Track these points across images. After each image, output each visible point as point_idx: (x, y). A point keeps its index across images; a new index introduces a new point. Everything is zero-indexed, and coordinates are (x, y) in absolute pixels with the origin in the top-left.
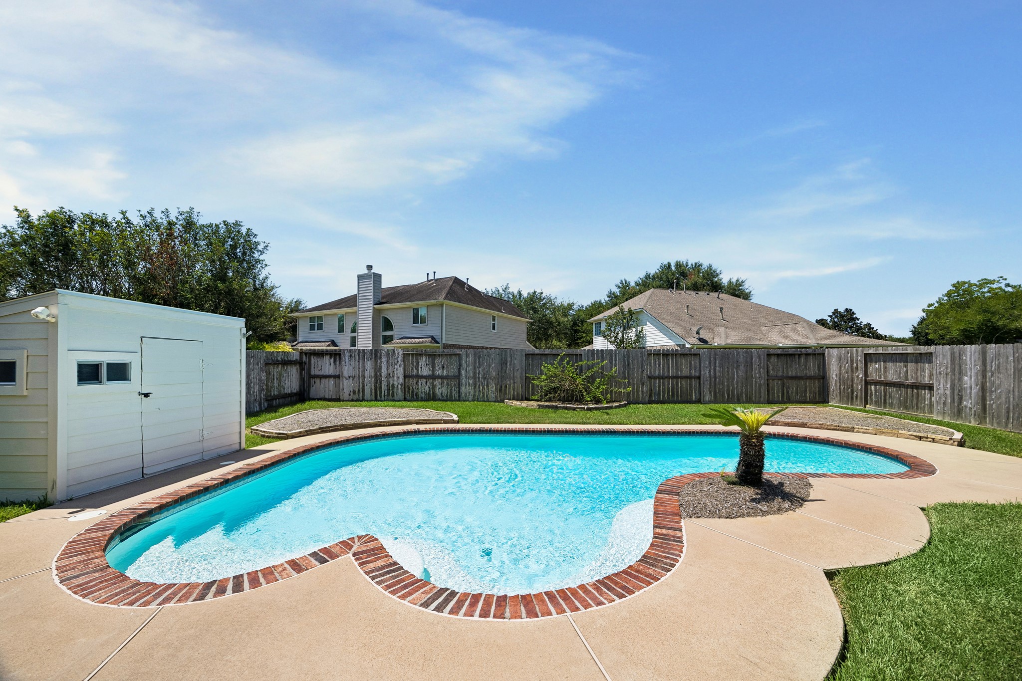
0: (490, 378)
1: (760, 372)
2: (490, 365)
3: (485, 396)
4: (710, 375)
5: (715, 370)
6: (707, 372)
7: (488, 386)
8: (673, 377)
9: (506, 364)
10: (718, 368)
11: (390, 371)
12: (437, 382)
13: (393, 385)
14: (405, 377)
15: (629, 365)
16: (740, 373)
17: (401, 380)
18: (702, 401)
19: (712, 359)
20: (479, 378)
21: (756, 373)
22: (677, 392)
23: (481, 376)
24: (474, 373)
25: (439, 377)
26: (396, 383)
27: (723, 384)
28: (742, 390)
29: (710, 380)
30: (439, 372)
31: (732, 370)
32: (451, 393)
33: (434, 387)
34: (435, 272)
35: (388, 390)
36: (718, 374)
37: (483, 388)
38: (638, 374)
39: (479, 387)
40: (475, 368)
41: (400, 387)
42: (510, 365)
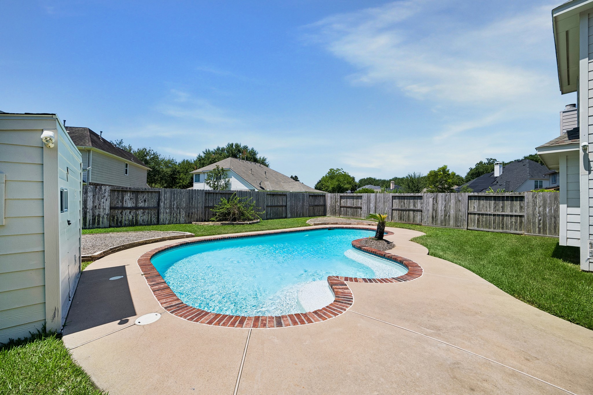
0: (182, 208)
1: (307, 203)
3: (178, 220)
4: (290, 204)
5: (292, 202)
6: (289, 203)
7: (180, 213)
8: (275, 206)
9: (193, 199)
10: (293, 202)
11: (97, 204)
12: (140, 212)
13: (99, 216)
14: (111, 208)
15: (258, 200)
16: (300, 203)
17: (107, 211)
18: (287, 217)
19: (291, 197)
20: (174, 208)
21: (305, 204)
22: (278, 213)
23: (175, 207)
24: (171, 205)
25: (141, 208)
26: (102, 214)
27: (295, 209)
28: (301, 211)
29: (290, 207)
30: (141, 204)
31: (298, 202)
32: (151, 220)
33: (137, 215)
34: (65, 121)
35: (94, 220)
36: (293, 204)
37: (177, 215)
38: (262, 205)
39: (174, 214)
40: (171, 201)
41: (105, 217)
42: (195, 199)
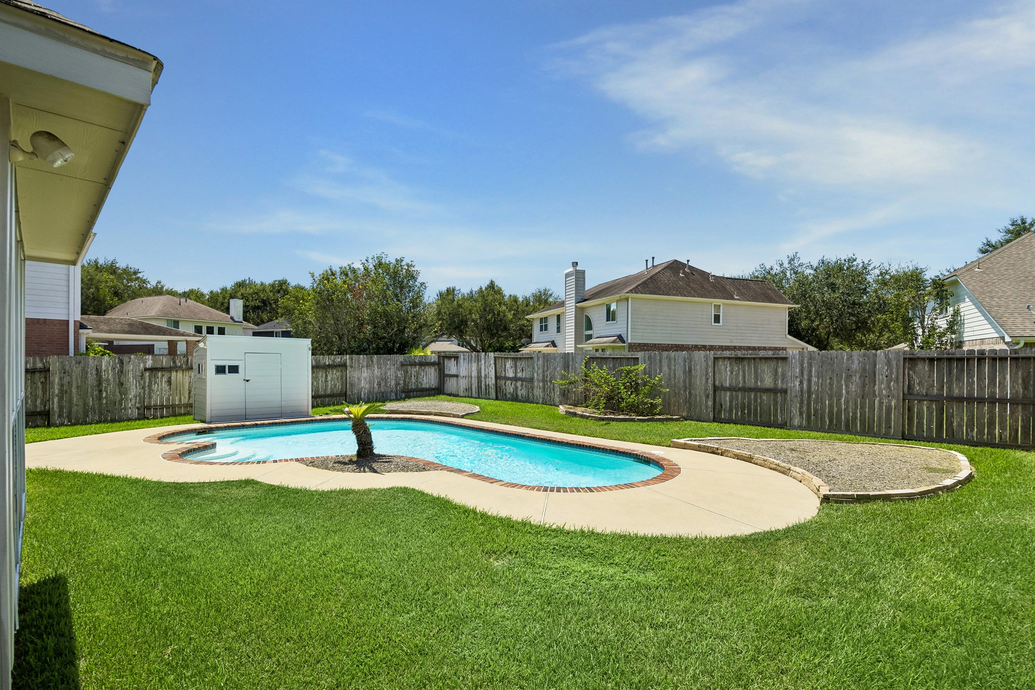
1: (889, 387)
2: (555, 369)
3: (553, 400)
4: (802, 388)
5: (809, 381)
6: (798, 384)
7: (554, 389)
8: (750, 390)
10: (814, 379)
11: (487, 373)
12: (519, 384)
13: (489, 385)
14: (497, 378)
15: (690, 371)
16: (853, 388)
17: (493, 381)
18: (788, 424)
19: (805, 365)
20: (547, 381)
21: (880, 387)
22: (756, 410)
24: (544, 376)
25: (520, 379)
26: (490, 384)
27: (823, 403)
28: (855, 413)
29: (802, 395)
30: (519, 375)
31: (839, 382)
32: (528, 395)
33: (516, 388)
34: (653, 258)
35: (486, 389)
36: (814, 388)
37: (550, 391)
38: (701, 383)
39: (548, 390)
40: (543, 372)
41: (493, 387)
